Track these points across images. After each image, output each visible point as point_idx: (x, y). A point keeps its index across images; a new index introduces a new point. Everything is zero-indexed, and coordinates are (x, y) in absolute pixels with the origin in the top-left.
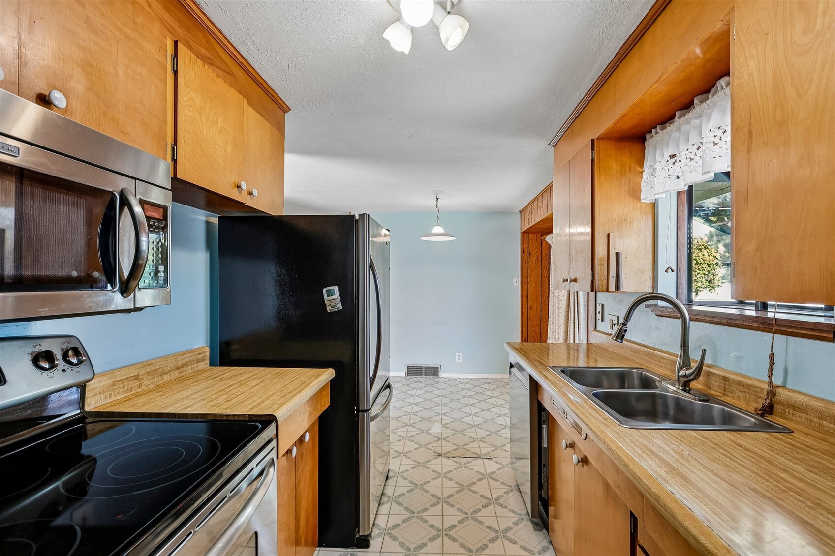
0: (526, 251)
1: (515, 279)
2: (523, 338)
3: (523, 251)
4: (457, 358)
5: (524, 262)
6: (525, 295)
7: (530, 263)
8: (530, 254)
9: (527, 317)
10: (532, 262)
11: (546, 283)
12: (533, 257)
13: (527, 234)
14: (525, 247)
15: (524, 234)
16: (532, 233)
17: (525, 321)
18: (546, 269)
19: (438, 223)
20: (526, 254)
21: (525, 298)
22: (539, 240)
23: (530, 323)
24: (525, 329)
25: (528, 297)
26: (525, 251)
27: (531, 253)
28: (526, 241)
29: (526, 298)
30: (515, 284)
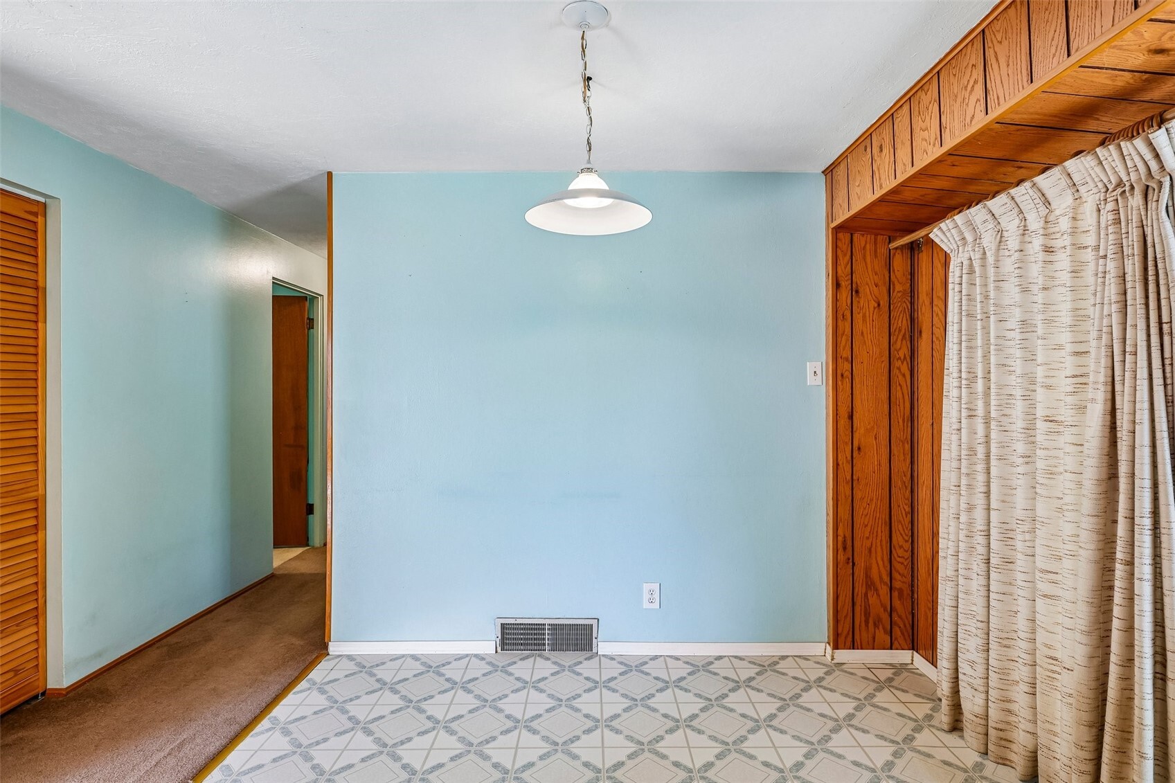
0: (845, 283)
1: (810, 367)
2: (840, 539)
3: (837, 285)
4: (646, 596)
5: (840, 316)
6: (844, 411)
7: (858, 317)
8: (857, 292)
9: (849, 477)
10: (864, 316)
11: (904, 375)
12: (866, 302)
13: (848, 236)
14: (844, 270)
15: (841, 235)
16: (866, 230)
17: (845, 490)
18: (904, 336)
19: (589, 162)
20: (845, 294)
21: (844, 421)
22: (882, 250)
23: (858, 495)
24: (845, 513)
25: (851, 417)
26: (843, 284)
27: (861, 290)
28: (845, 255)
29: (848, 422)
30: (811, 380)
